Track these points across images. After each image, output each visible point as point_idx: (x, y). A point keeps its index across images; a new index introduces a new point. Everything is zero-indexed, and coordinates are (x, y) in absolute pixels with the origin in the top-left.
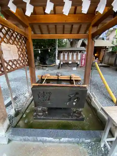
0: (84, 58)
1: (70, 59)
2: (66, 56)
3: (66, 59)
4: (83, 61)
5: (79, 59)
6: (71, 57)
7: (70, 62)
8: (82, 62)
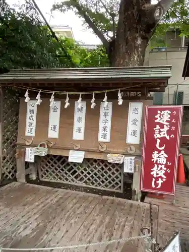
0: (161, 133)
1: (78, 135)
2: (54, 118)
3: (53, 134)
4: (160, 157)
5: (133, 139)
6: (82, 125)
7: (76, 157)
8: (149, 164)
